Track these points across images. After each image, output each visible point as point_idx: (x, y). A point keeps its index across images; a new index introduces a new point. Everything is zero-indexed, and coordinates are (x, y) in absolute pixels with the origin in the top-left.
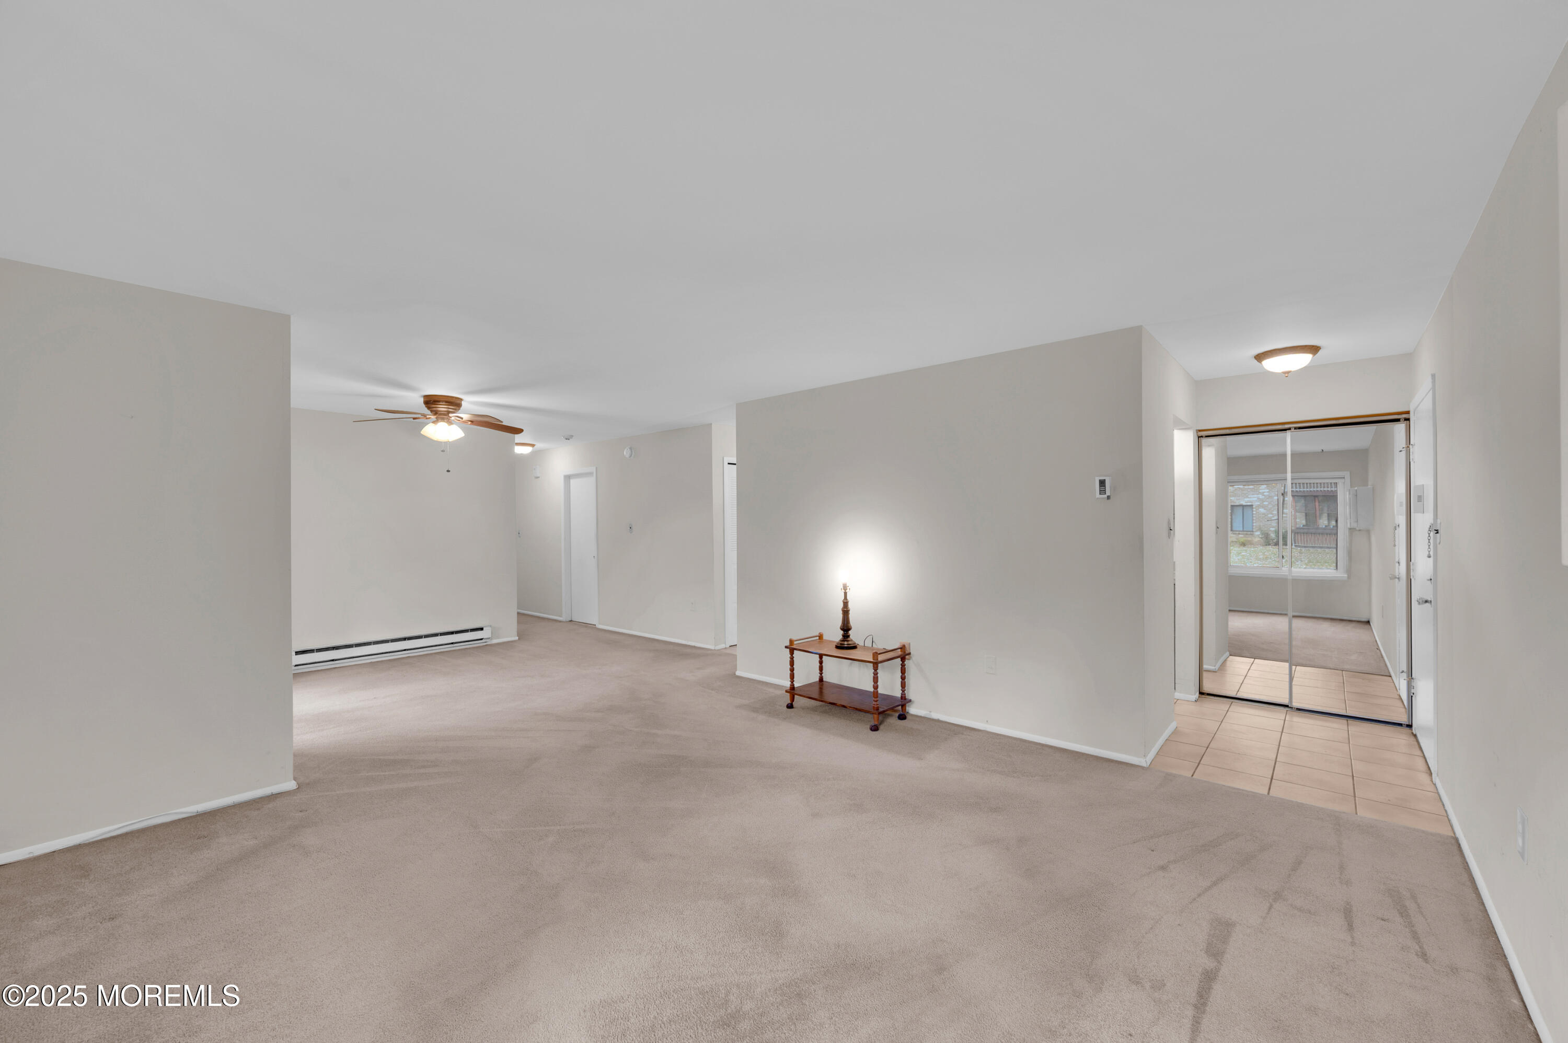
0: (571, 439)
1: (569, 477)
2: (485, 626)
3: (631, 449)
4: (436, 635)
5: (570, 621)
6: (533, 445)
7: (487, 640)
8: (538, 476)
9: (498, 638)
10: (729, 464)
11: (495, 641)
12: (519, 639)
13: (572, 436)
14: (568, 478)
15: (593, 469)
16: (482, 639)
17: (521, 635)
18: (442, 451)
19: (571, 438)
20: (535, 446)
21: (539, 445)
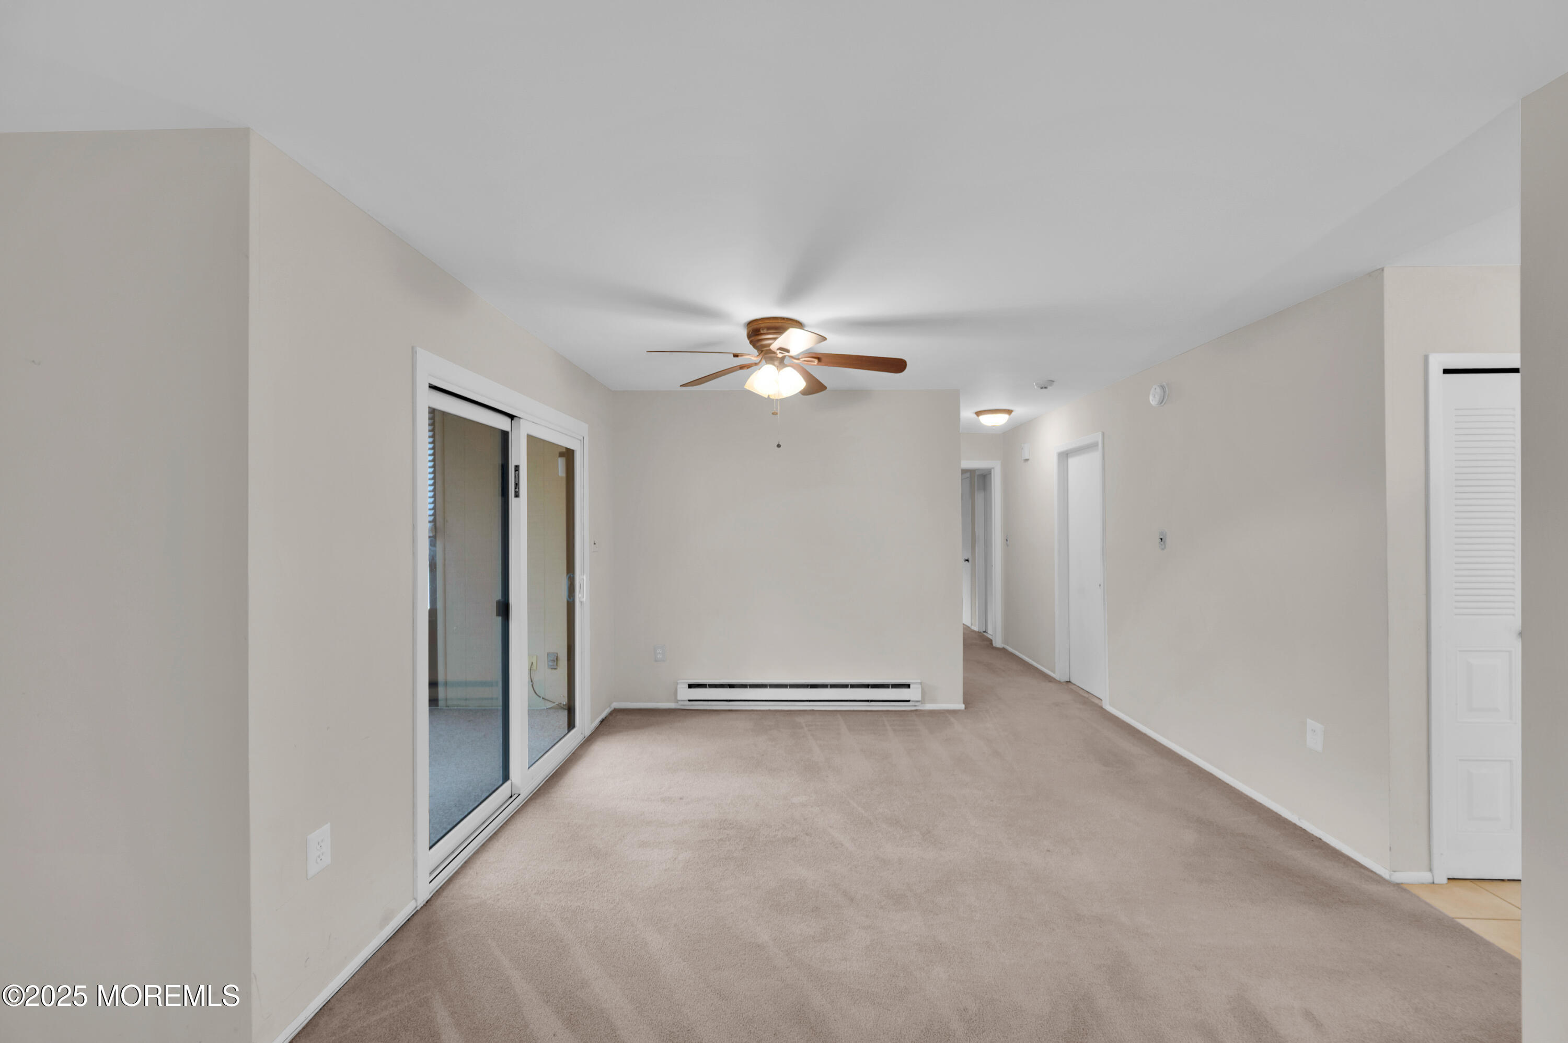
0: (1050, 388)
1: (1067, 454)
2: (913, 683)
3: (1163, 387)
4: (845, 686)
5: (1067, 682)
6: (1009, 412)
7: (916, 704)
8: (1027, 458)
9: (933, 701)
10: (1446, 371)
11: (929, 706)
12: (965, 708)
13: (1053, 381)
14: (1064, 456)
15: (1098, 437)
16: (909, 701)
17: (968, 700)
18: (773, 414)
19: (1051, 385)
20: (1013, 413)
21: (1021, 411)
